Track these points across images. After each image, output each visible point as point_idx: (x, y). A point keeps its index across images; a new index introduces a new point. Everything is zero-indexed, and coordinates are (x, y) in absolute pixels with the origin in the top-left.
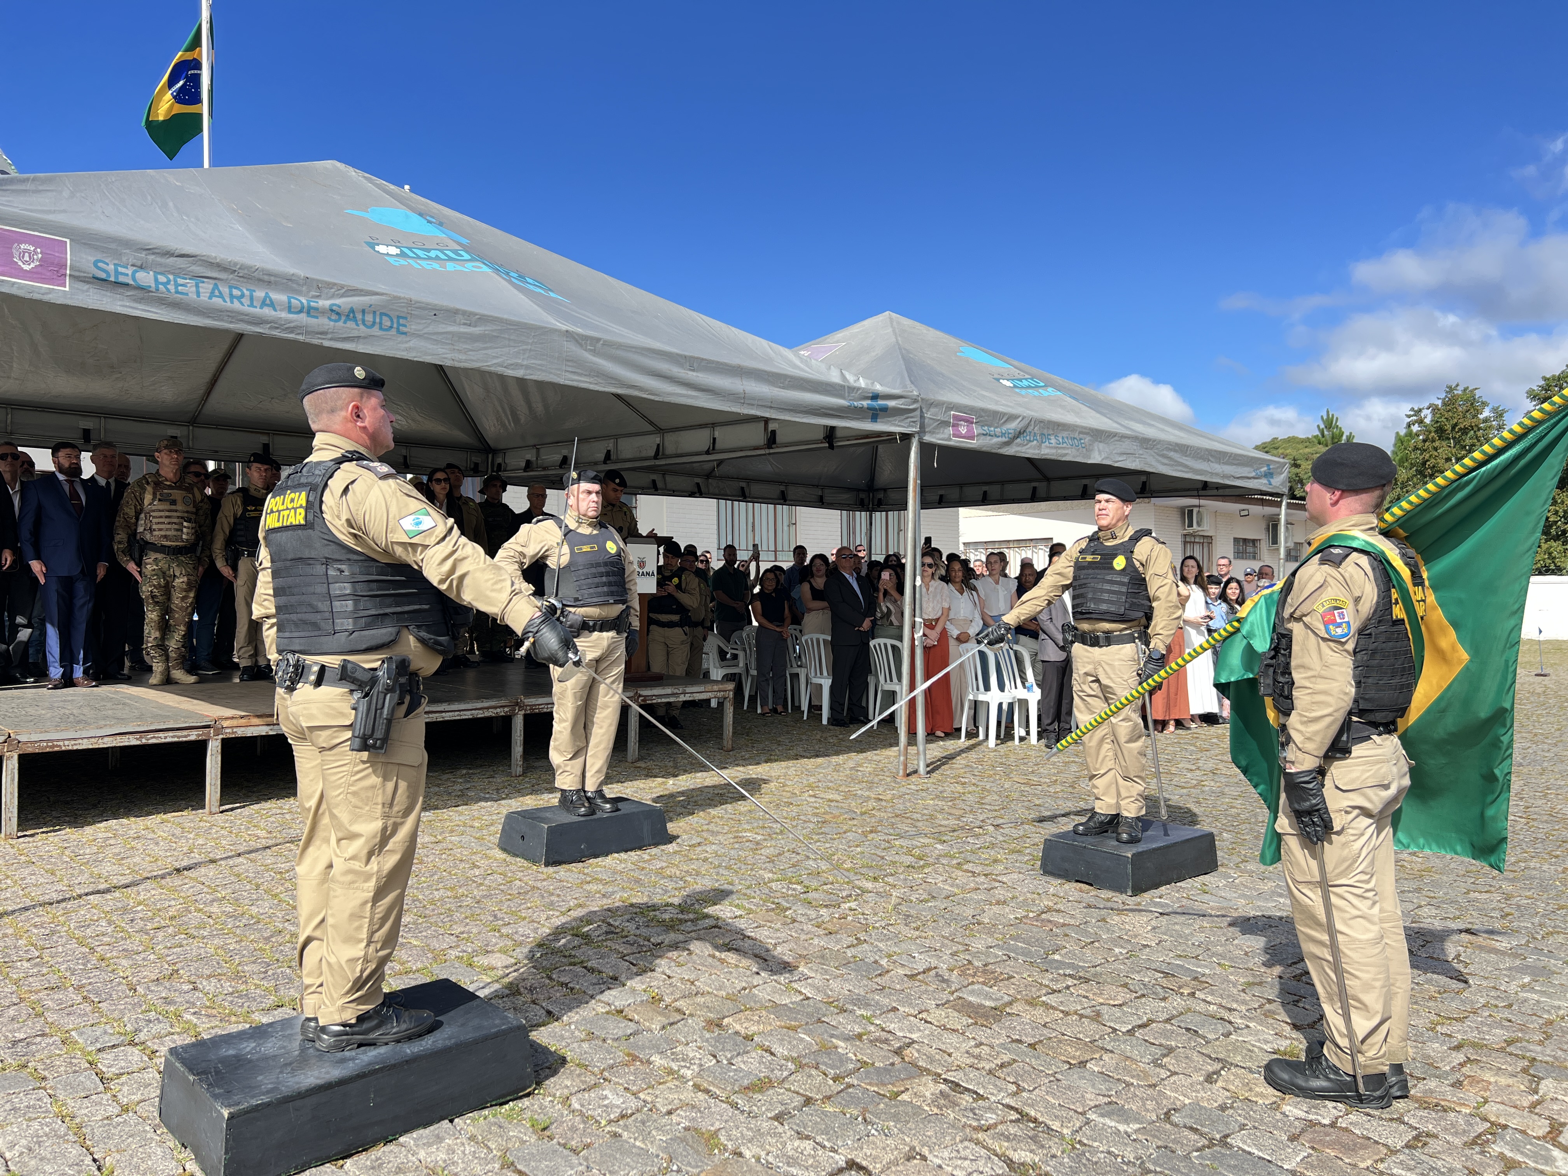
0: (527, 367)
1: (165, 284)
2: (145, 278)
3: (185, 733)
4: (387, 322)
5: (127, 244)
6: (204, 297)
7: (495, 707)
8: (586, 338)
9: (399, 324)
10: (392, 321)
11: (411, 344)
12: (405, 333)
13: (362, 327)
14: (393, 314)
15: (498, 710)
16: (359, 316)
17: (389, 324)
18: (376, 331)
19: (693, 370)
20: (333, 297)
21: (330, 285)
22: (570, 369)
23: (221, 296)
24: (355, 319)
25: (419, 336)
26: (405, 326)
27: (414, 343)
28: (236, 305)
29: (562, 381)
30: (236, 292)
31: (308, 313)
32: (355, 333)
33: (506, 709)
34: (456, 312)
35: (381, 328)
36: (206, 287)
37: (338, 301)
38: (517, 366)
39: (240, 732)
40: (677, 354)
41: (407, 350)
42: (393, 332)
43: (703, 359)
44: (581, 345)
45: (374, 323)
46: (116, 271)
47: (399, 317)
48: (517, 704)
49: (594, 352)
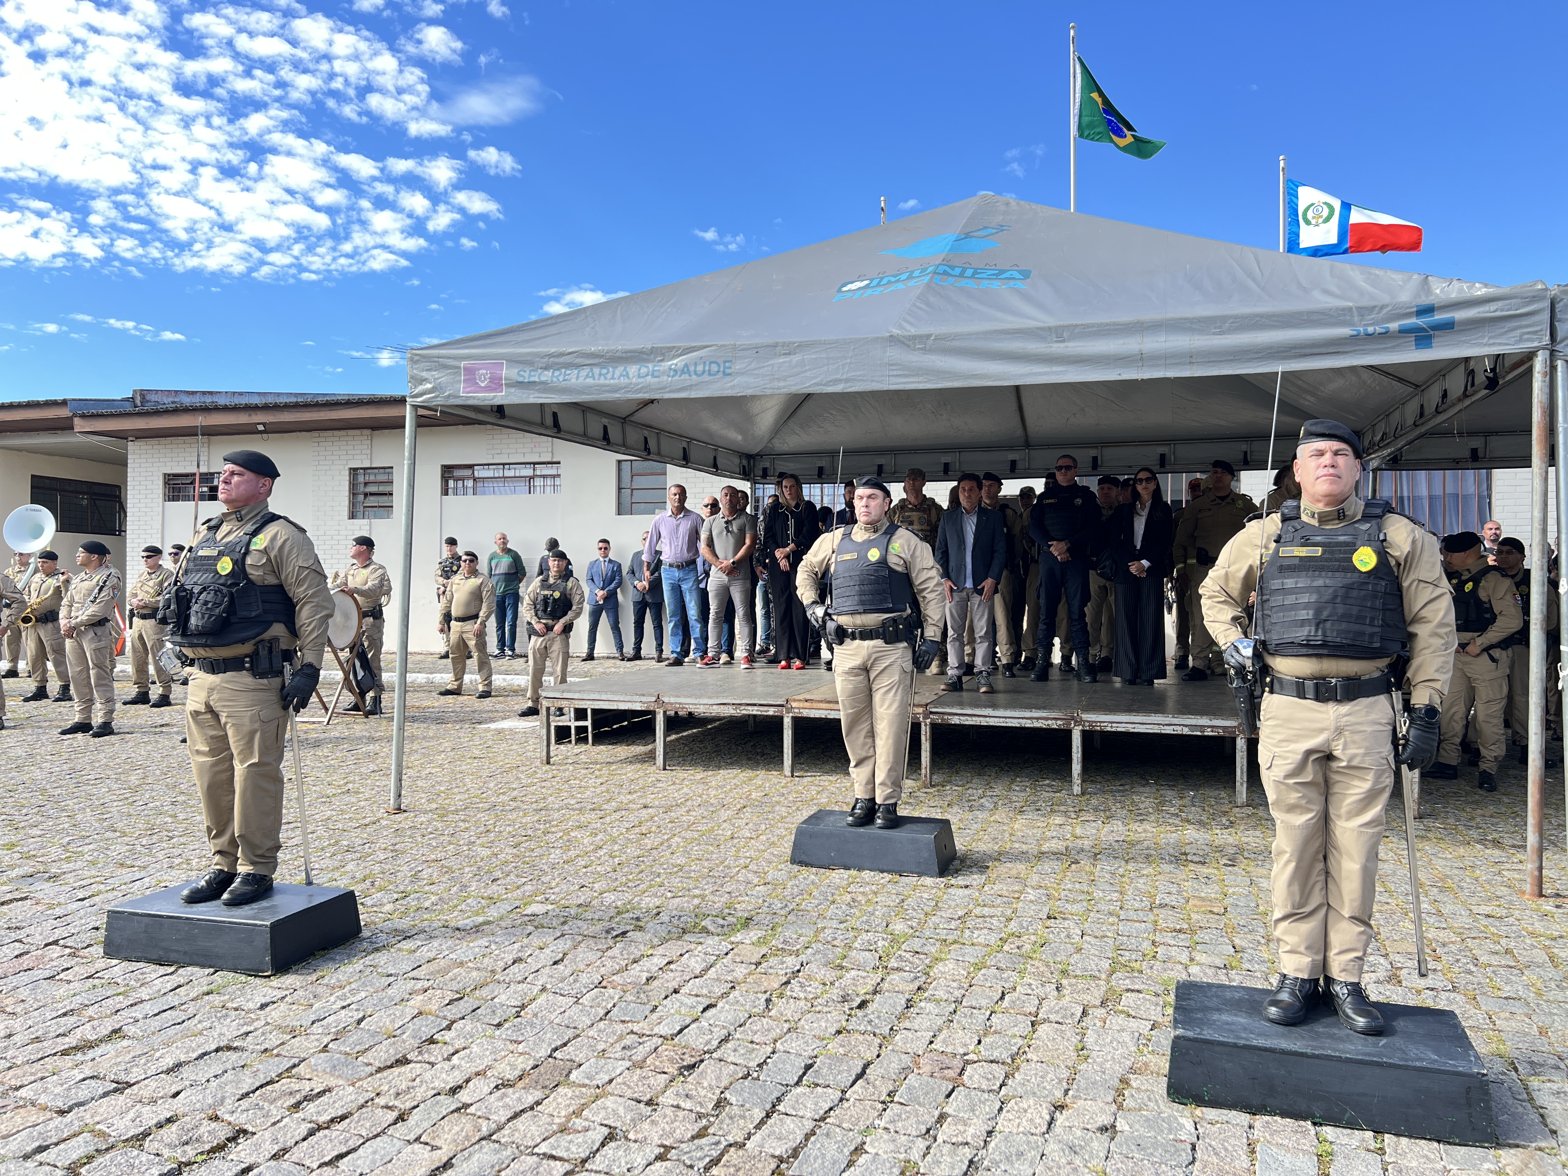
0: (847, 380)
1: (557, 377)
2: (547, 376)
3: (766, 708)
4: (714, 368)
5: (537, 355)
6: (581, 380)
7: (1047, 719)
8: (914, 338)
9: (725, 368)
10: (719, 366)
11: (735, 382)
12: (730, 374)
13: (694, 377)
14: (719, 361)
15: (1050, 722)
16: (692, 369)
17: (716, 369)
18: (706, 377)
19: (1063, 341)
20: (674, 357)
21: (671, 349)
22: (895, 373)
23: (593, 377)
24: (689, 372)
25: (743, 374)
26: (730, 368)
27: (737, 380)
28: (602, 381)
29: (885, 387)
30: (604, 371)
31: (653, 376)
32: (688, 383)
33: (1059, 722)
34: (775, 346)
35: (710, 374)
36: (584, 372)
37: (675, 362)
38: (837, 381)
39: (806, 713)
40: (1038, 328)
41: (733, 387)
42: (720, 375)
43: (1077, 326)
44: (908, 346)
45: (704, 372)
46: (530, 376)
47: (725, 362)
48: (1073, 718)
49: (924, 350)
